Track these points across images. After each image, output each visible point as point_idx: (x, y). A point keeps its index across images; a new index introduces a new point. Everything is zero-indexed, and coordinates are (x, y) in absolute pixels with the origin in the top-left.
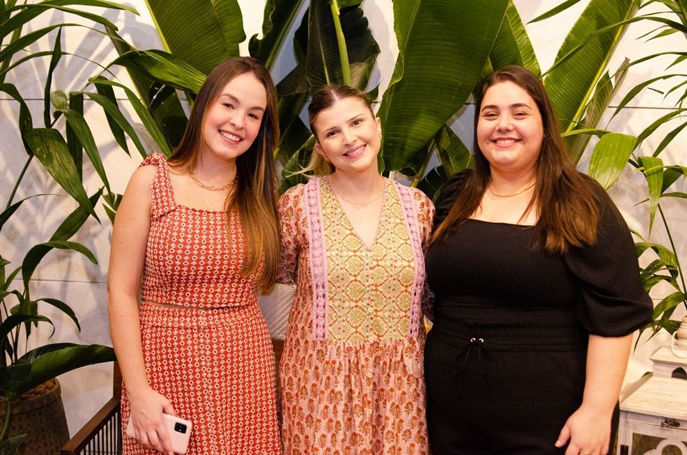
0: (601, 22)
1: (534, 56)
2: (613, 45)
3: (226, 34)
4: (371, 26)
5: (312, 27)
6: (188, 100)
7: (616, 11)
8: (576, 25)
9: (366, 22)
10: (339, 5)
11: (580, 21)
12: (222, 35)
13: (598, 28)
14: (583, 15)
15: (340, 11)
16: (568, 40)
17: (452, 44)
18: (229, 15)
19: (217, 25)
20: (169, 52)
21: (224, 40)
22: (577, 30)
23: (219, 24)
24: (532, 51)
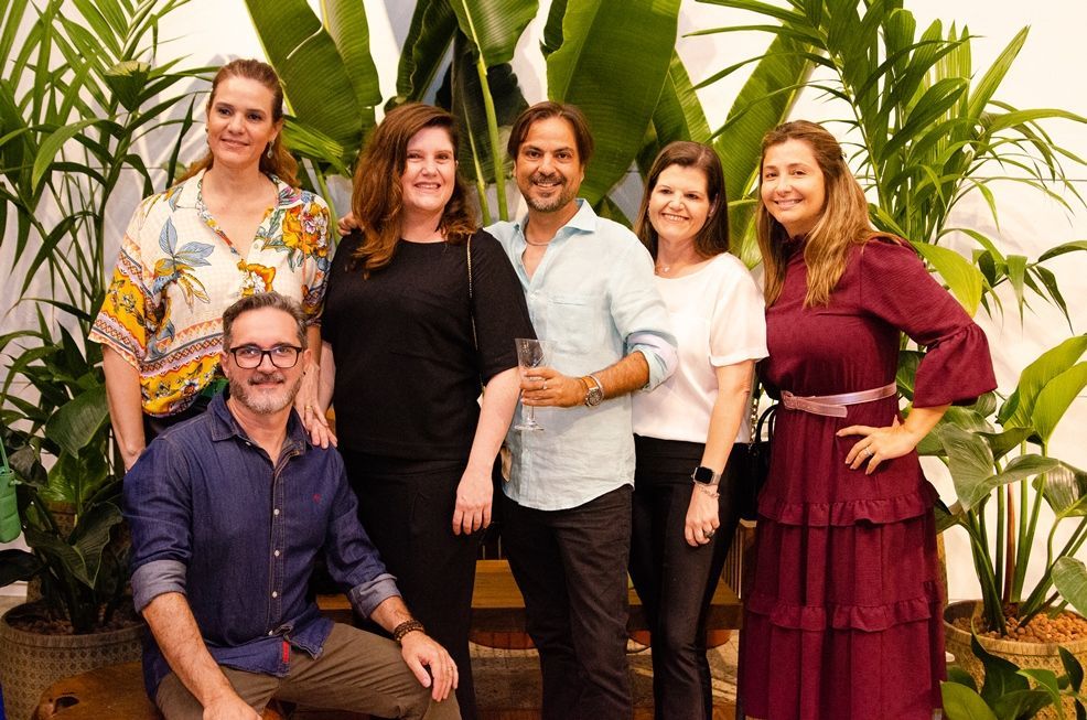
0: (773, 84)
1: (704, 119)
2: (787, 108)
3: (359, 96)
4: (521, 82)
5: (456, 89)
6: (315, 168)
7: (788, 71)
8: (745, 87)
9: (515, 79)
10: (486, 63)
11: (749, 83)
12: (354, 97)
13: (770, 91)
14: (753, 76)
15: (488, 70)
16: (737, 103)
17: (612, 108)
18: (362, 74)
19: (349, 86)
20: (294, 115)
21: (357, 101)
22: (746, 92)
23: (351, 85)
24: (702, 113)
